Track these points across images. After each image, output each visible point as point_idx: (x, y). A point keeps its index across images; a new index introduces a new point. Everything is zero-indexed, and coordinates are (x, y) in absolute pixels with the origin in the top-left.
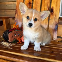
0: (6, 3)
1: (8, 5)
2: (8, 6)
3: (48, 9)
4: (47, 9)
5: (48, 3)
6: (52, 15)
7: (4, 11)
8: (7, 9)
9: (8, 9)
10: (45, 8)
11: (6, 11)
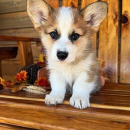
0: (19, 13)
1: (22, 18)
2: (22, 20)
3: (116, 16)
4: (113, 17)
5: (115, 5)
6: (127, 28)
7: (14, 32)
8: (19, 27)
9: (22, 27)
10: (109, 15)
11: (18, 31)
